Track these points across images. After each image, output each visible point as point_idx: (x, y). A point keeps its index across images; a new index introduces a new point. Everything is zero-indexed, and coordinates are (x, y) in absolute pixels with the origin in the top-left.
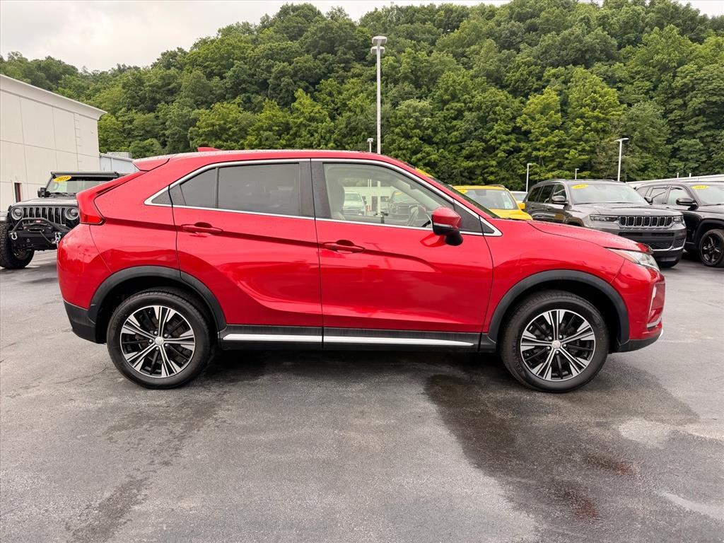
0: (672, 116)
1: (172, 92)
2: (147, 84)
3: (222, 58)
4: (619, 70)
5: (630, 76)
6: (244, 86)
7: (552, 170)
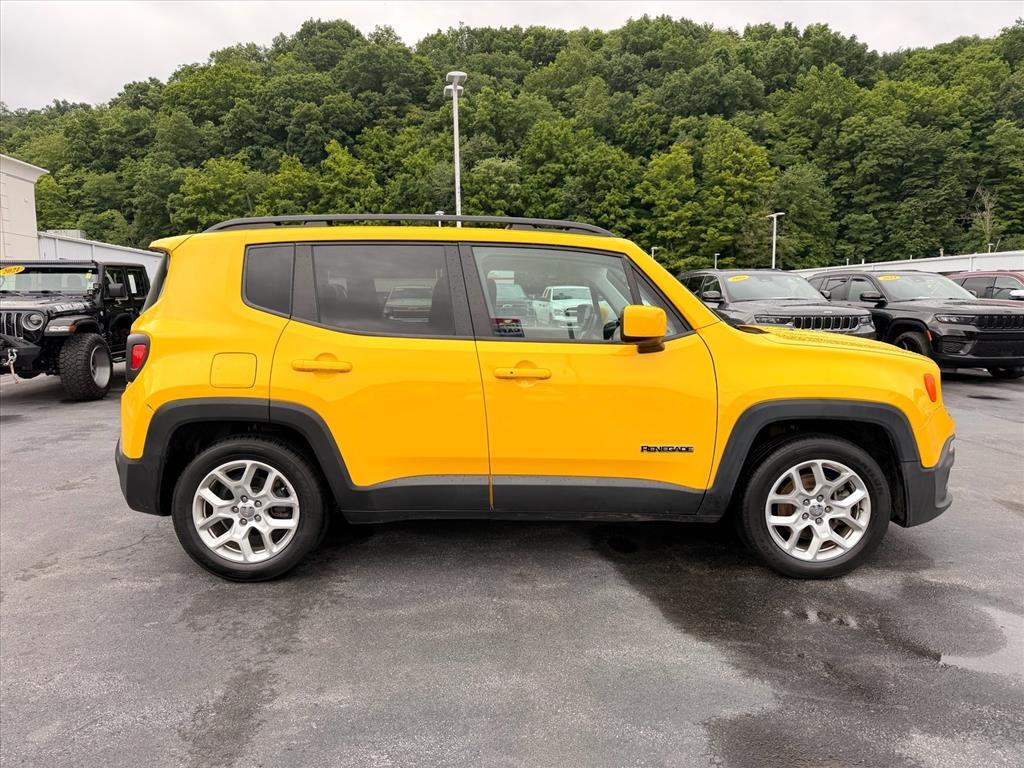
0: (837, 184)
1: (143, 142)
2: (104, 129)
3: (217, 93)
4: (769, 121)
5: (783, 131)
6: (250, 134)
7: (683, 256)
